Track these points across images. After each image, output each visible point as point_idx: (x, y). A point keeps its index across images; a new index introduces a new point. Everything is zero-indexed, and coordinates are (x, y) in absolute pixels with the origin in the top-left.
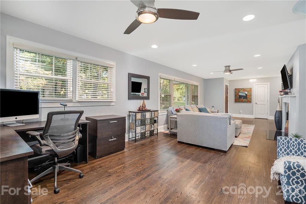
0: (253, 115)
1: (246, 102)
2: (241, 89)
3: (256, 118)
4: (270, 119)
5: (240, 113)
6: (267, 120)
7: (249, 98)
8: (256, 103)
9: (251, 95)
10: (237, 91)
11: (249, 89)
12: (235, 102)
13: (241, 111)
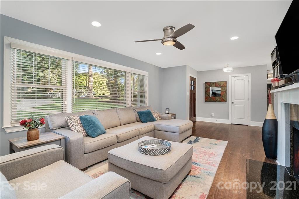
0: (228, 119)
1: (219, 101)
2: (213, 83)
3: (232, 124)
4: (251, 126)
5: (212, 117)
6: (246, 126)
7: (224, 95)
8: (233, 103)
9: (226, 92)
10: (208, 85)
11: (224, 83)
12: (205, 101)
13: (213, 114)
